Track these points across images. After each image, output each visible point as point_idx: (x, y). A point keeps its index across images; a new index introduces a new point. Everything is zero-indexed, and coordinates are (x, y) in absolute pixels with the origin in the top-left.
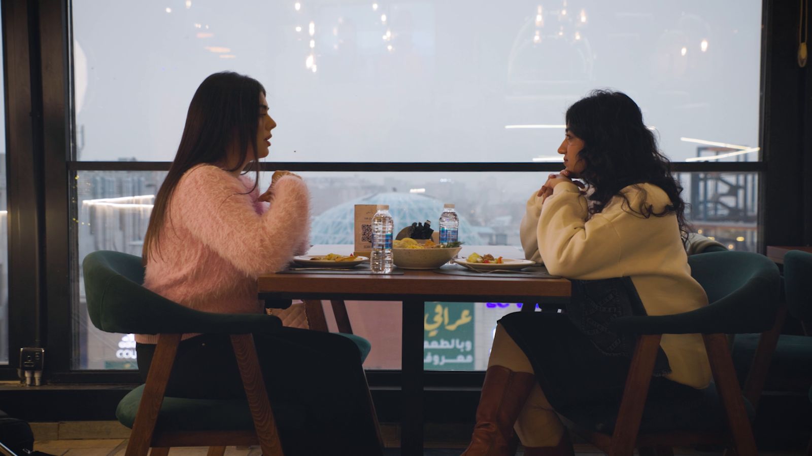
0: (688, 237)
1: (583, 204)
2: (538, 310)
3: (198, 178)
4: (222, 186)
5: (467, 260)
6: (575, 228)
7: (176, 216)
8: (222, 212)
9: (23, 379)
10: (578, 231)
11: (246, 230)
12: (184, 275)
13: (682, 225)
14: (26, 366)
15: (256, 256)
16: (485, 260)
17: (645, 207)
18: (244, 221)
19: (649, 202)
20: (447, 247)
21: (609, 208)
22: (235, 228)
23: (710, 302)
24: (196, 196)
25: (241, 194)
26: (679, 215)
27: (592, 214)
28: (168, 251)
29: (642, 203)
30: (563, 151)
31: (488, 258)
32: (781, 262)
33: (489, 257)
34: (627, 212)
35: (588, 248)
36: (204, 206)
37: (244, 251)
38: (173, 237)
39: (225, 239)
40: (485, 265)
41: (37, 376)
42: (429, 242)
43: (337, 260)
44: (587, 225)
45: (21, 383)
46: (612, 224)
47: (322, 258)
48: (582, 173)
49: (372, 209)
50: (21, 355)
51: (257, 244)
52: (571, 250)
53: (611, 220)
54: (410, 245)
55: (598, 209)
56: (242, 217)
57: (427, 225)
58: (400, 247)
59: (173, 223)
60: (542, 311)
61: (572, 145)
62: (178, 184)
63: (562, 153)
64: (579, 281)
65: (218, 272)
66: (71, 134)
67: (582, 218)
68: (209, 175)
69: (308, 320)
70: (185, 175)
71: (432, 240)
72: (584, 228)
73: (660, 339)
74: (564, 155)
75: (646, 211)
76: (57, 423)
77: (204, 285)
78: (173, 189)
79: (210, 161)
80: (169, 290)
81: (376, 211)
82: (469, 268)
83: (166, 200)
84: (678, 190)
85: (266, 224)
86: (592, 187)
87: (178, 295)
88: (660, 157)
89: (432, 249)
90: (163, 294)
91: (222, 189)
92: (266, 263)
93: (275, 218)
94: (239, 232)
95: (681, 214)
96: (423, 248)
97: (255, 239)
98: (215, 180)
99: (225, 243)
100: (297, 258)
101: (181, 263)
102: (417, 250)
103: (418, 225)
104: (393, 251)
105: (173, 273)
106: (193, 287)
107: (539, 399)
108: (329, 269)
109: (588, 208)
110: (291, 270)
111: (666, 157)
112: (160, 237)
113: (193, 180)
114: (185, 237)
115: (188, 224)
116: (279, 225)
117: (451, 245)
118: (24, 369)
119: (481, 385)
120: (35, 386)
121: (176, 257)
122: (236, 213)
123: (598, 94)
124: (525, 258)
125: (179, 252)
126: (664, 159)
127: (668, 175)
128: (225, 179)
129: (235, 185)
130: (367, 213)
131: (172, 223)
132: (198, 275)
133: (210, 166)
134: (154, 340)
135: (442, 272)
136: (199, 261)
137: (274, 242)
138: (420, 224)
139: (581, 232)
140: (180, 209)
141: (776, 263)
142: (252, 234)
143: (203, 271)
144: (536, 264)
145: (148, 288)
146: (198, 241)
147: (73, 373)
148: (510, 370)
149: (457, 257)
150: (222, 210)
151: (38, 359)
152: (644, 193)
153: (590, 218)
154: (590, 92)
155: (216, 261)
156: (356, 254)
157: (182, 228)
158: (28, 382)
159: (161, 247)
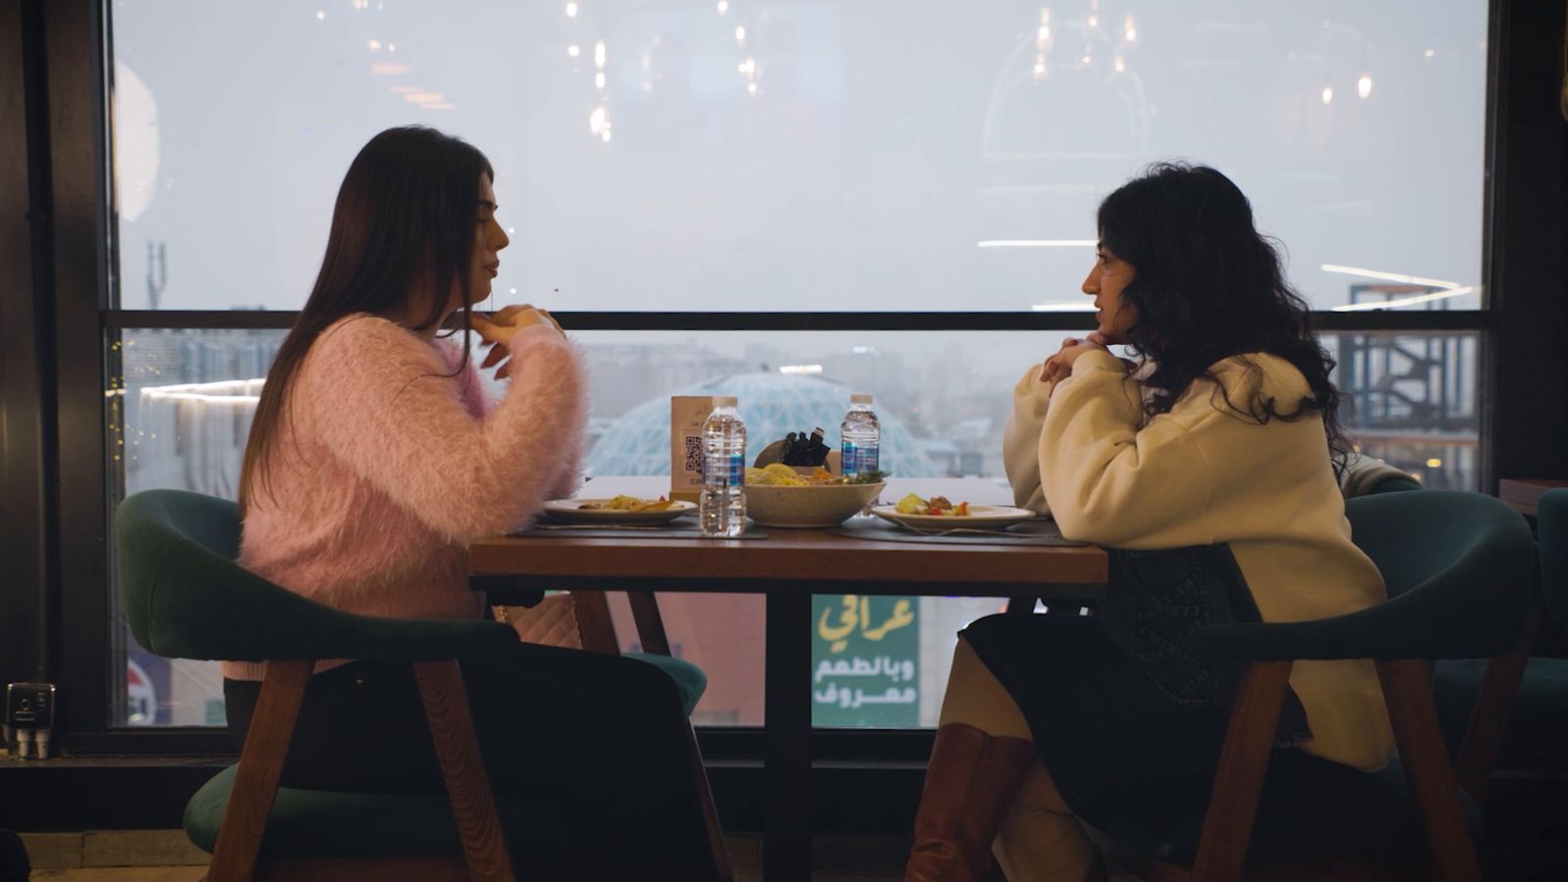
0: (1345, 462)
1: (1132, 395)
2: (1041, 609)
3: (349, 342)
4: (396, 359)
5: (896, 508)
6: (1116, 444)
7: (303, 419)
8: (397, 413)
9: (14, 746)
10: (1121, 450)
11: (445, 449)
12: (320, 541)
13: (1333, 439)
14: (20, 720)
15: (466, 501)
16: (933, 508)
17: (1261, 403)
18: (441, 432)
19: (1268, 390)
20: (856, 483)
21: (1186, 403)
22: (423, 445)
23: (1390, 596)
24: (345, 379)
25: (437, 375)
26: (1328, 417)
27: (1151, 415)
28: (287, 491)
29: (1253, 394)
30: (1093, 288)
31: (939, 504)
32: (1533, 511)
33: (943, 503)
34: (1221, 411)
35: (1142, 483)
36: (361, 400)
37: (441, 490)
38: (298, 463)
39: (403, 466)
40: (934, 520)
41: (41, 739)
42: (820, 473)
43: (633, 509)
44: (1140, 437)
45: (10, 752)
46: (1190, 438)
47: (602, 505)
48: (1130, 331)
49: (704, 405)
50: (9, 696)
51: (467, 477)
52: (1108, 488)
53: (1192, 426)
54: (782, 478)
55: (1164, 405)
56: (437, 422)
57: (817, 438)
58: (761, 482)
59: (296, 435)
60: (1049, 611)
61: (1111, 276)
62: (308, 356)
63: (1091, 293)
64: (1123, 551)
65: (388, 535)
66: (109, 256)
67: (1131, 424)
68: (371, 336)
69: (579, 628)
70: (323, 337)
71: (828, 469)
72: (1134, 444)
73: (1289, 670)
74: (1094, 297)
75: (1262, 410)
76: (80, 834)
77: (359, 561)
78: (297, 365)
79: (375, 309)
80: (290, 571)
81: (712, 410)
82: (902, 526)
83: (283, 387)
84: (1326, 366)
85: (489, 438)
86: (1152, 361)
87: (307, 581)
88: (1288, 297)
89: (825, 486)
90: (276, 579)
91: (398, 365)
92: (485, 515)
93: (509, 425)
94: (432, 453)
95: (1332, 415)
96: (808, 485)
97: (464, 465)
98: (383, 347)
99: (403, 475)
100: (556, 505)
101: (313, 515)
102: (796, 489)
103: (798, 438)
104: (746, 490)
105: (296, 536)
106: (337, 564)
107: (1044, 792)
108: (617, 527)
109: (1142, 403)
110: (538, 529)
111: (1302, 299)
112: (270, 463)
113: (337, 346)
114: (322, 462)
115: (328, 437)
116: (516, 440)
117: (864, 479)
118: (15, 726)
119: (926, 758)
120: (37, 759)
121: (303, 503)
122: (426, 415)
123: (1161, 171)
124: (1013, 504)
125: (308, 494)
126: (1297, 302)
127: (1304, 336)
128: (403, 345)
129: (423, 356)
130: (697, 414)
131: (294, 434)
132: (347, 541)
133: (371, 319)
134: (256, 672)
135: (848, 534)
136: (351, 512)
137: (504, 473)
138: (803, 435)
139: (1128, 452)
140: (312, 405)
141: (1524, 515)
142: (457, 456)
143: (358, 532)
144: (1037, 516)
145: (247, 568)
146: (348, 471)
147: (111, 733)
148: (984, 734)
149: (876, 502)
150: (397, 407)
151: (43, 705)
152: (1258, 372)
153: (1147, 424)
154: (1145, 168)
155: (385, 512)
156: (674, 496)
157: (315, 443)
158: (23, 751)
159: (272, 482)
